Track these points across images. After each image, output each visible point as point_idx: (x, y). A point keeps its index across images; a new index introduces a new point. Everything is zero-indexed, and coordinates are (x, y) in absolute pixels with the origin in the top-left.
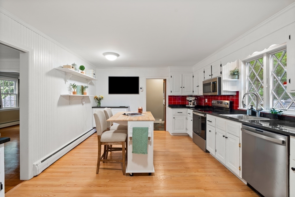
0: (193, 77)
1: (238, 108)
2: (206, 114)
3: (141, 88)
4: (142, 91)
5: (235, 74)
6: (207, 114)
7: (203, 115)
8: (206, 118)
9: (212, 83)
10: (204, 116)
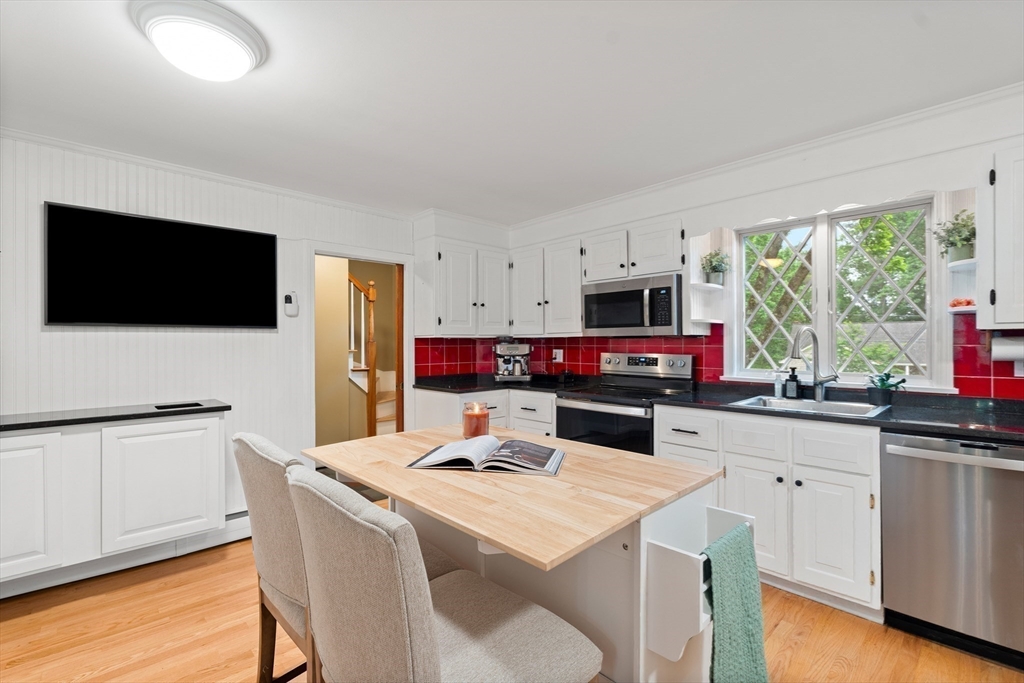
0: (511, 266)
1: (722, 378)
2: (652, 407)
3: (288, 299)
4: (294, 313)
5: (714, 269)
6: (656, 407)
7: (638, 412)
8: (652, 419)
9: (647, 292)
10: (646, 414)
